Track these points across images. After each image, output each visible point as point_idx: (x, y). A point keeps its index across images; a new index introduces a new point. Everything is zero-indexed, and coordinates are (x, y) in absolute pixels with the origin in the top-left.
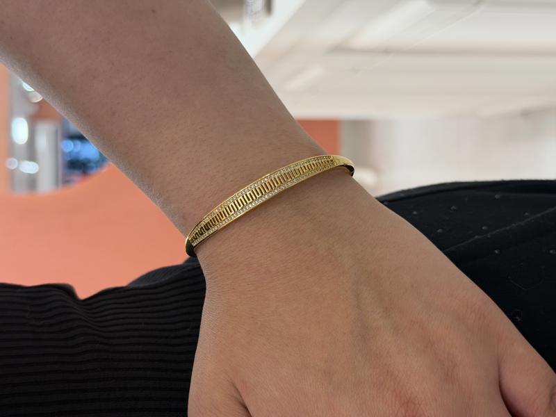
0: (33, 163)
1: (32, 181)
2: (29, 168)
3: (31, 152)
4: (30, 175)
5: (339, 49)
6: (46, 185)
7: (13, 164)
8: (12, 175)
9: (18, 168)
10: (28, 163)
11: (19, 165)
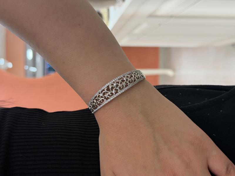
1: (34, 74)
2: (33, 69)
3: (34, 64)
4: (33, 72)
5: (151, 16)
6: (40, 75)
7: (26, 67)
8: (26, 72)
10: (33, 68)
11: (29, 68)
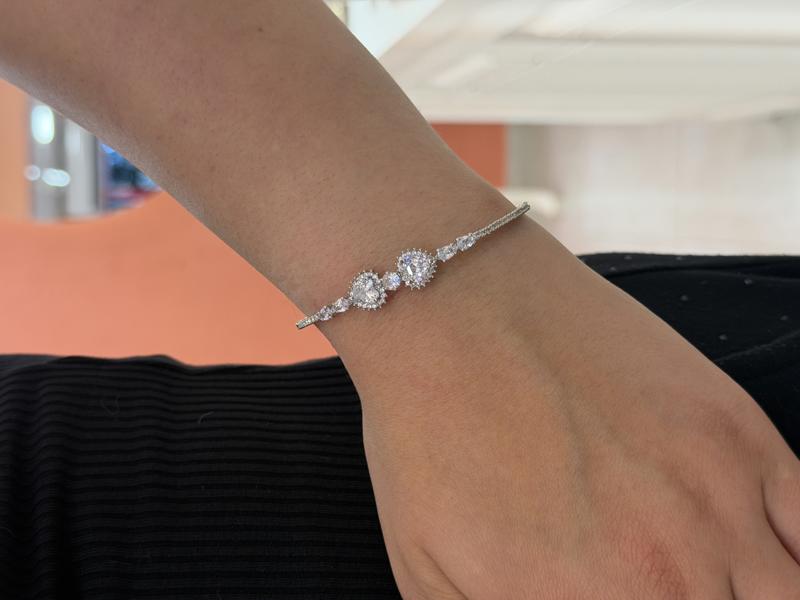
0: (61, 172)
1: (60, 197)
2: (56, 178)
3: (59, 158)
4: (57, 188)
6: (81, 204)
7: (34, 173)
8: (32, 188)
9: (40, 178)
10: (55, 171)
11: (42, 174)
